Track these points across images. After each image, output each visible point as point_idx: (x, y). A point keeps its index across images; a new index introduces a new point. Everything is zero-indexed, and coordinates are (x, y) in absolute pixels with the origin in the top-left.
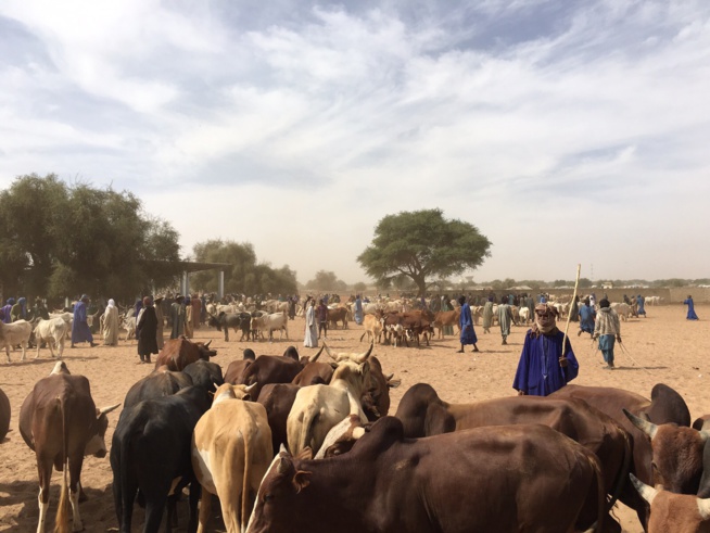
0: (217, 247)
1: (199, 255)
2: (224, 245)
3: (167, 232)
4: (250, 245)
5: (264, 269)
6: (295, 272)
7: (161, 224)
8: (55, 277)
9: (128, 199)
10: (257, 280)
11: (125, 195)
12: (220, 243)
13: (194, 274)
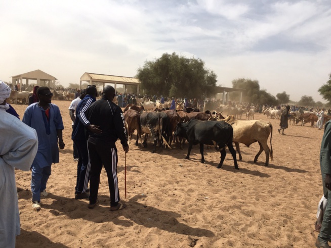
0: (243, 81)
1: (234, 85)
2: (246, 81)
3: (212, 75)
4: (257, 81)
5: (264, 93)
6: (289, 96)
7: (210, 72)
8: (171, 90)
9: (200, 62)
10: (258, 97)
11: (199, 60)
12: (244, 80)
13: (231, 93)
